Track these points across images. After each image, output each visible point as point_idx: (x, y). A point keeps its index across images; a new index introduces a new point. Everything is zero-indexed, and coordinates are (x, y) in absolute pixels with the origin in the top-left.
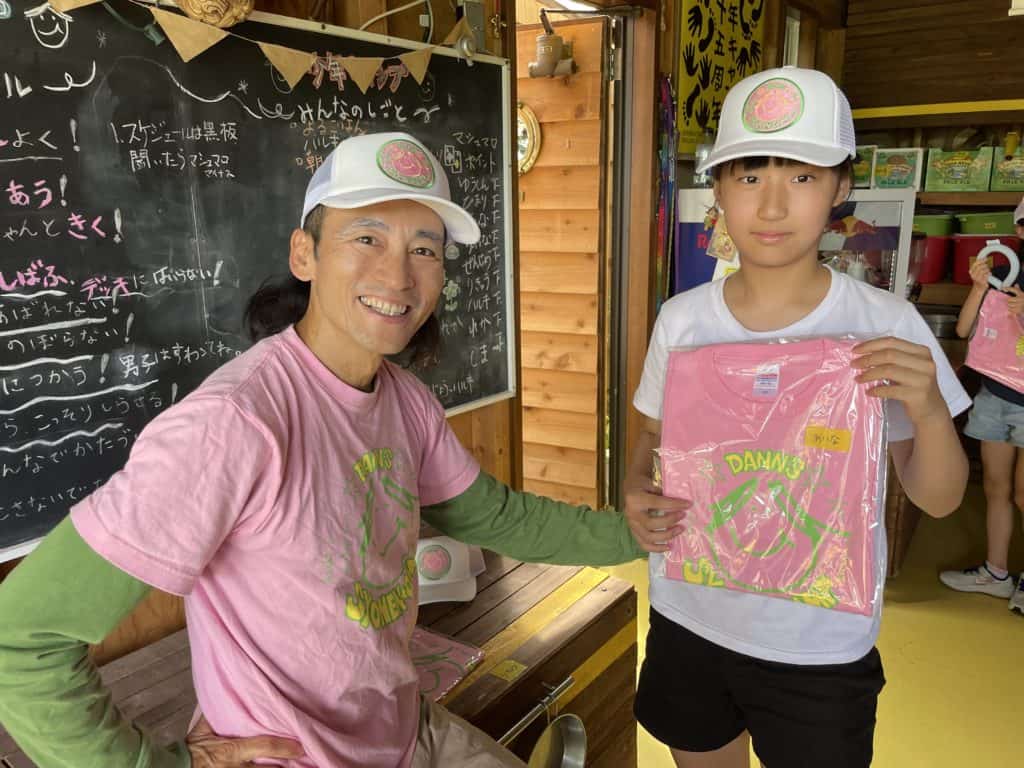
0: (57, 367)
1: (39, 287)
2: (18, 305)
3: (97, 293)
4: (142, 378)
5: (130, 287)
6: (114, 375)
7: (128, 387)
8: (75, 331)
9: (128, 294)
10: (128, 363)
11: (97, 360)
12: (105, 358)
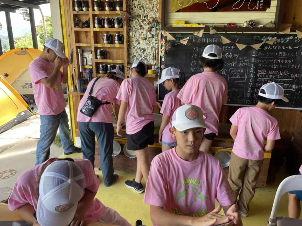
0: (283, 85)
1: (285, 74)
2: (281, 76)
3: (292, 76)
4: (295, 89)
5: (298, 76)
6: (291, 88)
7: (292, 90)
8: (288, 80)
9: (297, 76)
10: (294, 86)
11: (289, 85)
12: (290, 85)
